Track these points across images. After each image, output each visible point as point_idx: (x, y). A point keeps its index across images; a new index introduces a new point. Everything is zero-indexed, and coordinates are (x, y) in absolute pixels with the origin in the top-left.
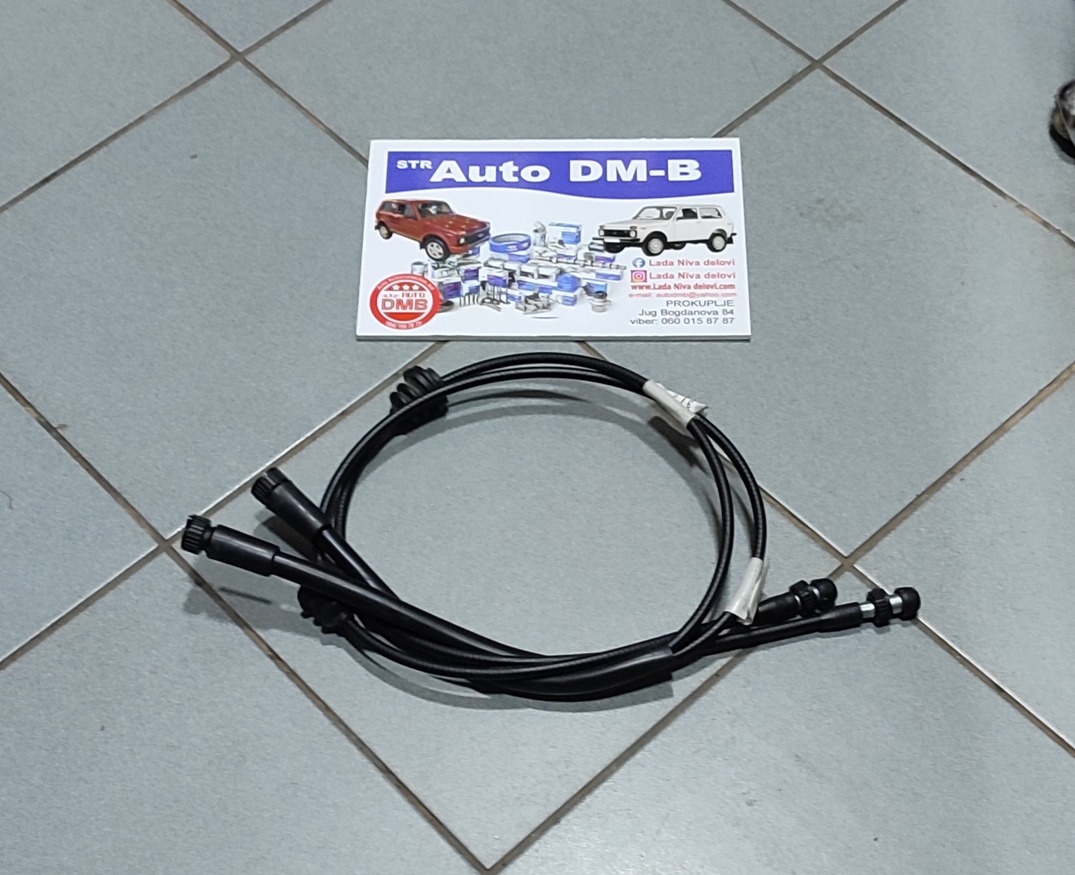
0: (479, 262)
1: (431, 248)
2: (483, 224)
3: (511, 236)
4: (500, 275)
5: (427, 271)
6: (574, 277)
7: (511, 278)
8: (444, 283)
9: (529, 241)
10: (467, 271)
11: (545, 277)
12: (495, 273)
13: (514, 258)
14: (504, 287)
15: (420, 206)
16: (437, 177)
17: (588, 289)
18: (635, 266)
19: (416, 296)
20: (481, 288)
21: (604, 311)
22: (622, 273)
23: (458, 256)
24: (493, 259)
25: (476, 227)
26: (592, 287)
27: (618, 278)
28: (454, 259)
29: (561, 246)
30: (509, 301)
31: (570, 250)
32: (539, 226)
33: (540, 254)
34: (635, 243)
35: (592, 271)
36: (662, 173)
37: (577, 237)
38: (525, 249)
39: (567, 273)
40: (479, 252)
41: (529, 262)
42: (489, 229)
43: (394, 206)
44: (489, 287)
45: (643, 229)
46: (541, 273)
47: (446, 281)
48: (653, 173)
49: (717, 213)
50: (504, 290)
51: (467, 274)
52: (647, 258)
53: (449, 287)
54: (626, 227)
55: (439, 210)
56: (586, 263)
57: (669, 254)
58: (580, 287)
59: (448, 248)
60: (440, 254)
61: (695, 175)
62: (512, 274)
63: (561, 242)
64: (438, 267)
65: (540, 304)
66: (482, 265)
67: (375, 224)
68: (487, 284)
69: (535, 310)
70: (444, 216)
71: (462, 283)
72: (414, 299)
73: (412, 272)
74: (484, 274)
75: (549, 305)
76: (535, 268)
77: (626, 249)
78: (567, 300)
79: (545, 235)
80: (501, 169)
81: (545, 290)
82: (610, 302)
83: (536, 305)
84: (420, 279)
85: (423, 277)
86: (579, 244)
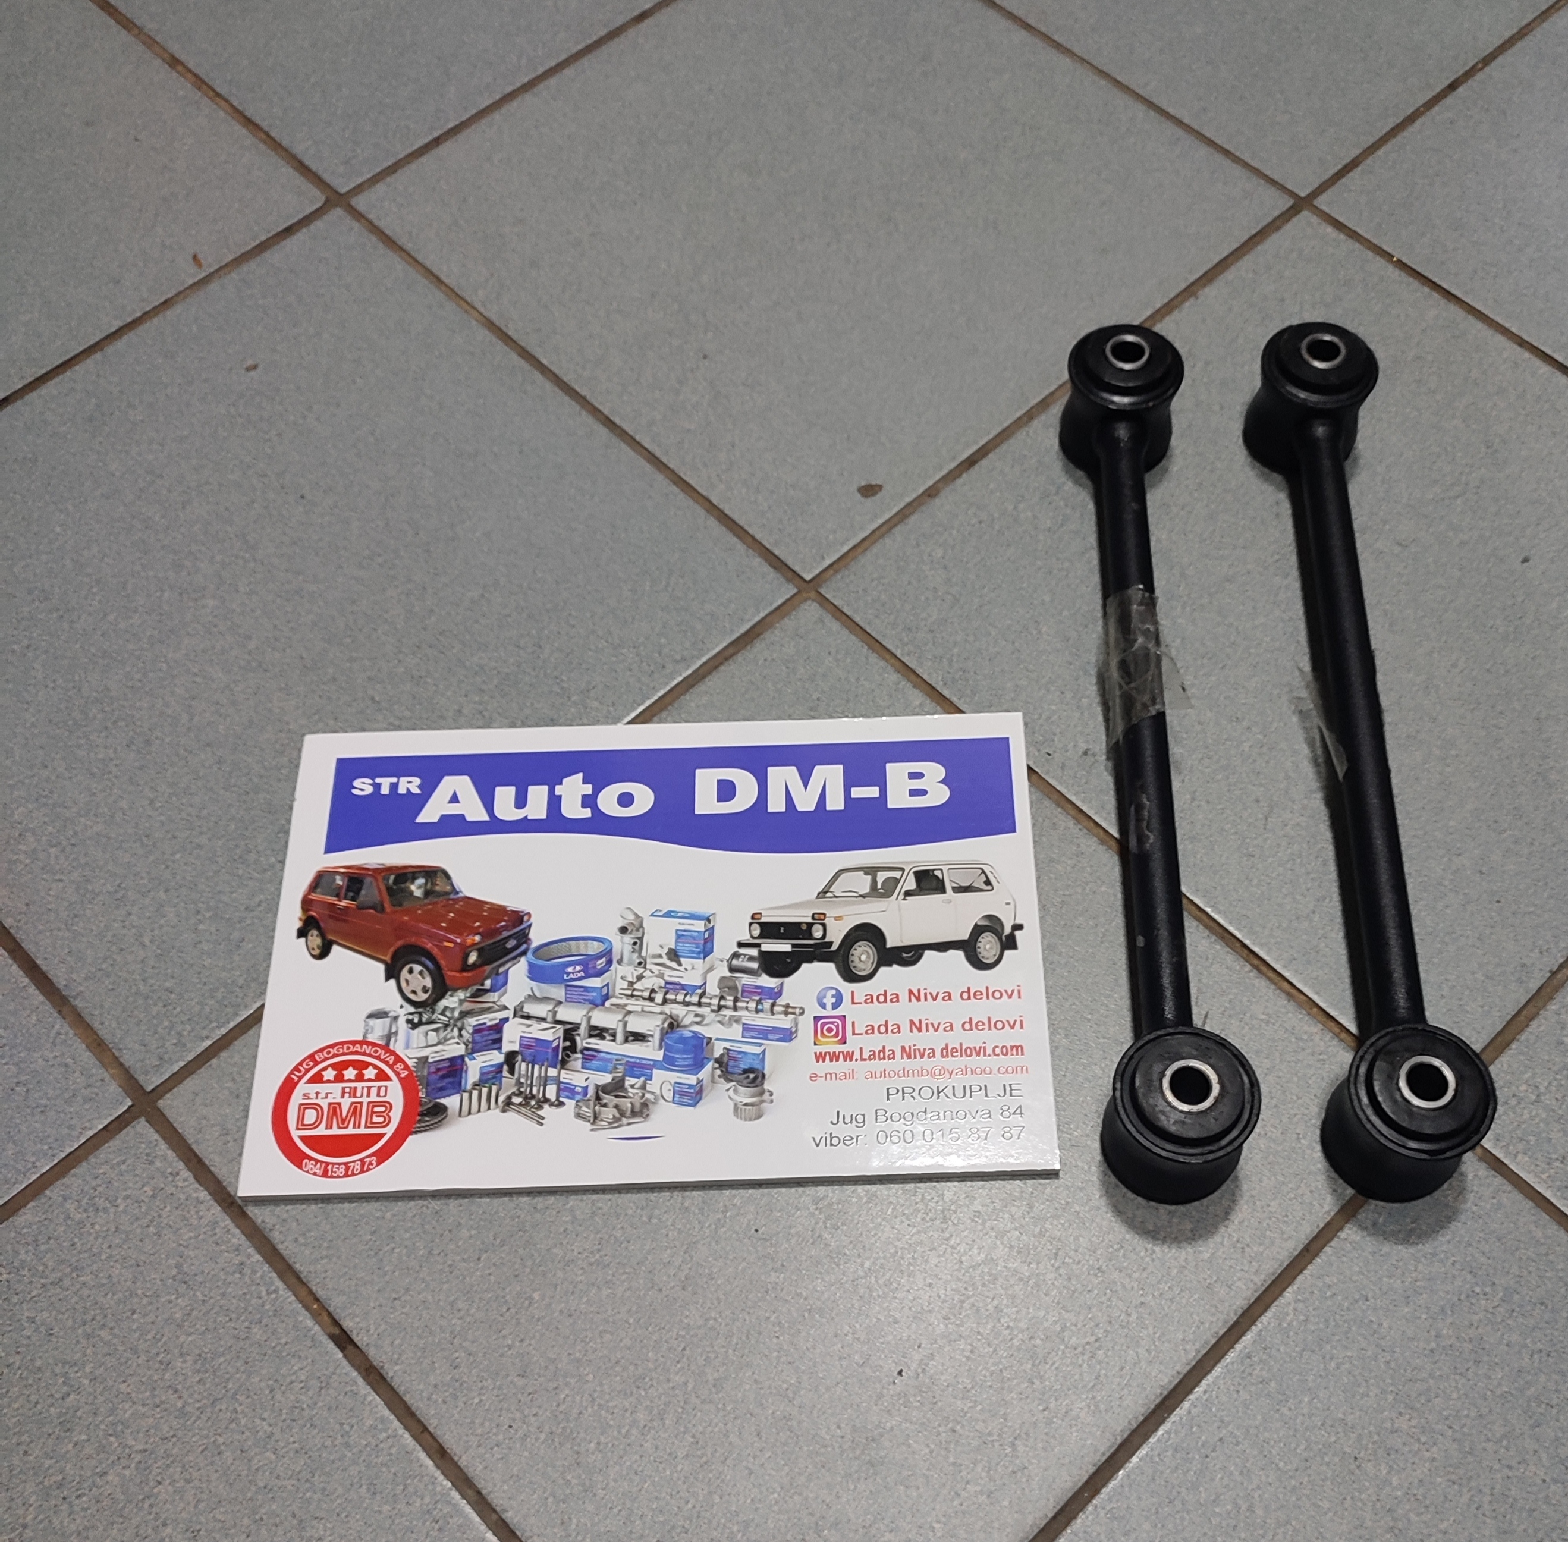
0: (505, 1008)
1: (409, 977)
2: (518, 918)
3: (573, 943)
4: (548, 1036)
5: (396, 1033)
6: (696, 1035)
7: (568, 1044)
8: (430, 1060)
9: (608, 954)
10: (478, 1030)
11: (639, 1037)
12: (537, 1031)
13: (576, 995)
14: (555, 1067)
15: (392, 877)
16: (429, 814)
17: (726, 1065)
18: (823, 1006)
19: (368, 1095)
20: (505, 1067)
21: (759, 1117)
22: (796, 1025)
23: (461, 994)
24: (532, 998)
25: (503, 924)
26: (735, 1059)
27: (787, 1035)
28: (451, 1001)
29: (674, 965)
30: (561, 1099)
31: (691, 972)
32: (631, 917)
33: (631, 983)
34: (821, 952)
35: (737, 1021)
36: (873, 792)
37: (706, 941)
38: (599, 974)
39: (685, 1026)
40: (505, 983)
41: (607, 1004)
42: (530, 926)
43: (339, 881)
44: (522, 1067)
45: (836, 918)
46: (629, 1028)
47: (434, 1054)
48: (857, 793)
49: (985, 879)
50: (552, 1072)
51: (477, 1037)
52: (846, 988)
53: (439, 1070)
54: (803, 916)
55: (429, 886)
56: (723, 1003)
57: (891, 977)
58: (709, 1059)
59: (442, 976)
60: (425, 990)
61: (938, 795)
62: (570, 1032)
63: (674, 955)
64: (421, 1023)
65: (626, 1104)
66: (509, 1014)
67: (298, 924)
68: (519, 1058)
69: (616, 1120)
70: (441, 898)
71: (466, 1059)
72: (365, 1100)
73: (365, 1036)
74: (512, 1036)
75: (645, 1105)
76: (620, 1017)
77: (804, 966)
78: (682, 1094)
79: (641, 939)
80: (559, 790)
81: (637, 1071)
82: (771, 1095)
83: (616, 1107)
84: (381, 1052)
85: (386, 1047)
86: (707, 959)
